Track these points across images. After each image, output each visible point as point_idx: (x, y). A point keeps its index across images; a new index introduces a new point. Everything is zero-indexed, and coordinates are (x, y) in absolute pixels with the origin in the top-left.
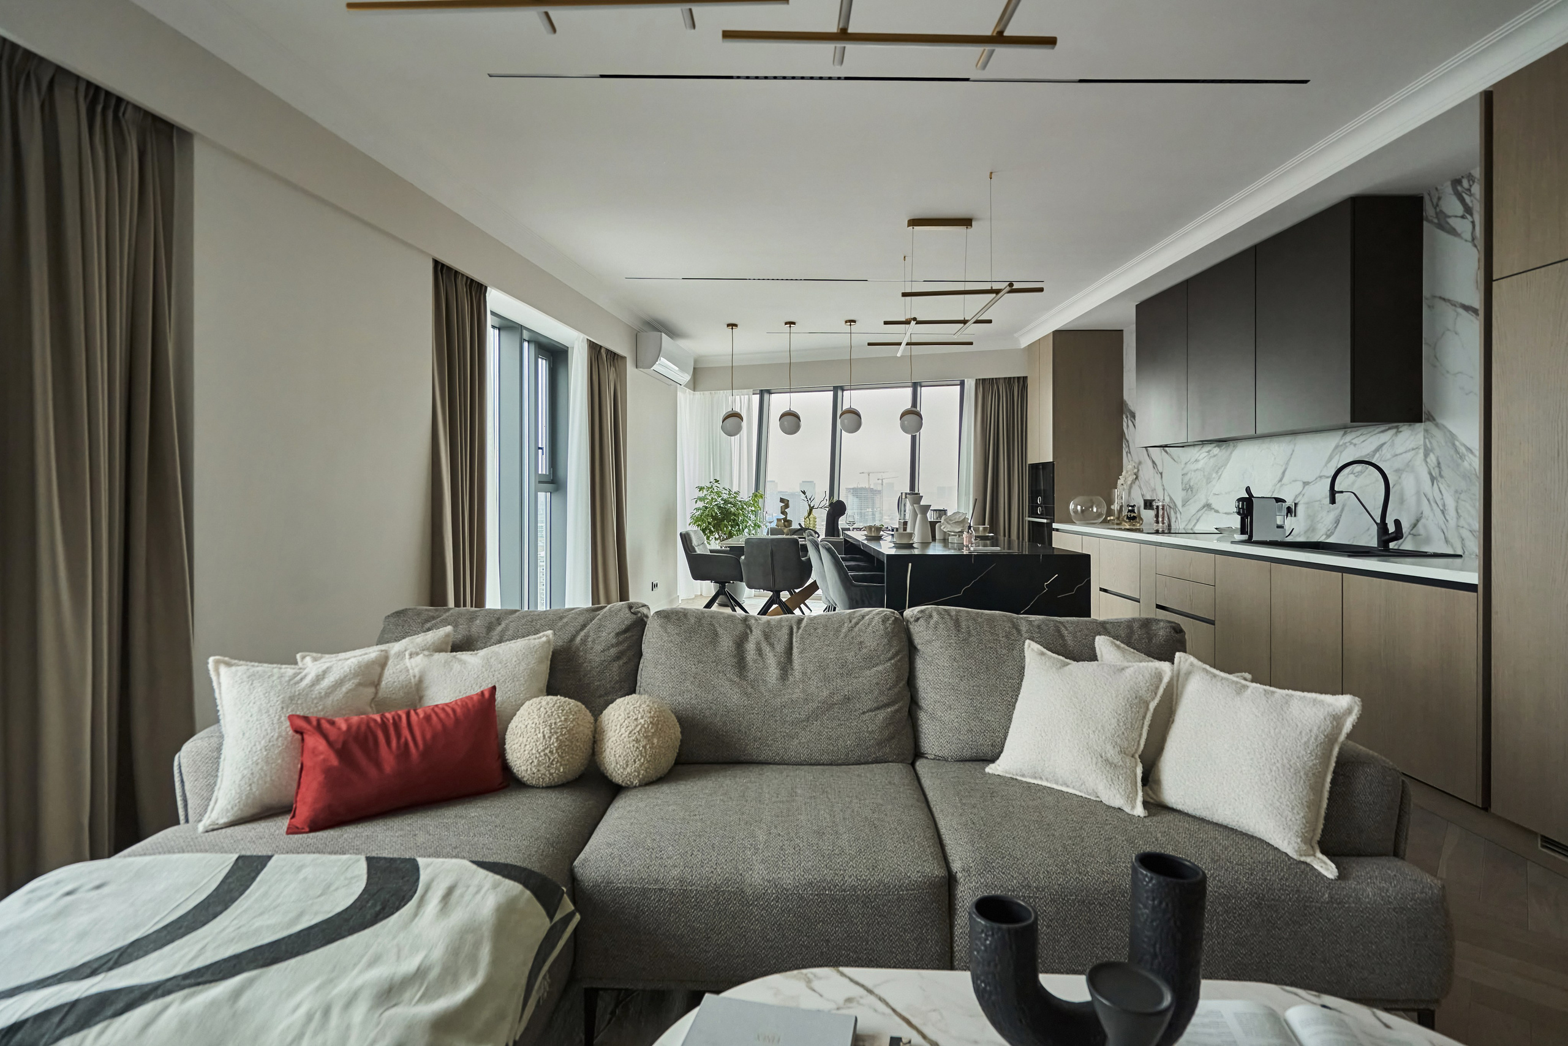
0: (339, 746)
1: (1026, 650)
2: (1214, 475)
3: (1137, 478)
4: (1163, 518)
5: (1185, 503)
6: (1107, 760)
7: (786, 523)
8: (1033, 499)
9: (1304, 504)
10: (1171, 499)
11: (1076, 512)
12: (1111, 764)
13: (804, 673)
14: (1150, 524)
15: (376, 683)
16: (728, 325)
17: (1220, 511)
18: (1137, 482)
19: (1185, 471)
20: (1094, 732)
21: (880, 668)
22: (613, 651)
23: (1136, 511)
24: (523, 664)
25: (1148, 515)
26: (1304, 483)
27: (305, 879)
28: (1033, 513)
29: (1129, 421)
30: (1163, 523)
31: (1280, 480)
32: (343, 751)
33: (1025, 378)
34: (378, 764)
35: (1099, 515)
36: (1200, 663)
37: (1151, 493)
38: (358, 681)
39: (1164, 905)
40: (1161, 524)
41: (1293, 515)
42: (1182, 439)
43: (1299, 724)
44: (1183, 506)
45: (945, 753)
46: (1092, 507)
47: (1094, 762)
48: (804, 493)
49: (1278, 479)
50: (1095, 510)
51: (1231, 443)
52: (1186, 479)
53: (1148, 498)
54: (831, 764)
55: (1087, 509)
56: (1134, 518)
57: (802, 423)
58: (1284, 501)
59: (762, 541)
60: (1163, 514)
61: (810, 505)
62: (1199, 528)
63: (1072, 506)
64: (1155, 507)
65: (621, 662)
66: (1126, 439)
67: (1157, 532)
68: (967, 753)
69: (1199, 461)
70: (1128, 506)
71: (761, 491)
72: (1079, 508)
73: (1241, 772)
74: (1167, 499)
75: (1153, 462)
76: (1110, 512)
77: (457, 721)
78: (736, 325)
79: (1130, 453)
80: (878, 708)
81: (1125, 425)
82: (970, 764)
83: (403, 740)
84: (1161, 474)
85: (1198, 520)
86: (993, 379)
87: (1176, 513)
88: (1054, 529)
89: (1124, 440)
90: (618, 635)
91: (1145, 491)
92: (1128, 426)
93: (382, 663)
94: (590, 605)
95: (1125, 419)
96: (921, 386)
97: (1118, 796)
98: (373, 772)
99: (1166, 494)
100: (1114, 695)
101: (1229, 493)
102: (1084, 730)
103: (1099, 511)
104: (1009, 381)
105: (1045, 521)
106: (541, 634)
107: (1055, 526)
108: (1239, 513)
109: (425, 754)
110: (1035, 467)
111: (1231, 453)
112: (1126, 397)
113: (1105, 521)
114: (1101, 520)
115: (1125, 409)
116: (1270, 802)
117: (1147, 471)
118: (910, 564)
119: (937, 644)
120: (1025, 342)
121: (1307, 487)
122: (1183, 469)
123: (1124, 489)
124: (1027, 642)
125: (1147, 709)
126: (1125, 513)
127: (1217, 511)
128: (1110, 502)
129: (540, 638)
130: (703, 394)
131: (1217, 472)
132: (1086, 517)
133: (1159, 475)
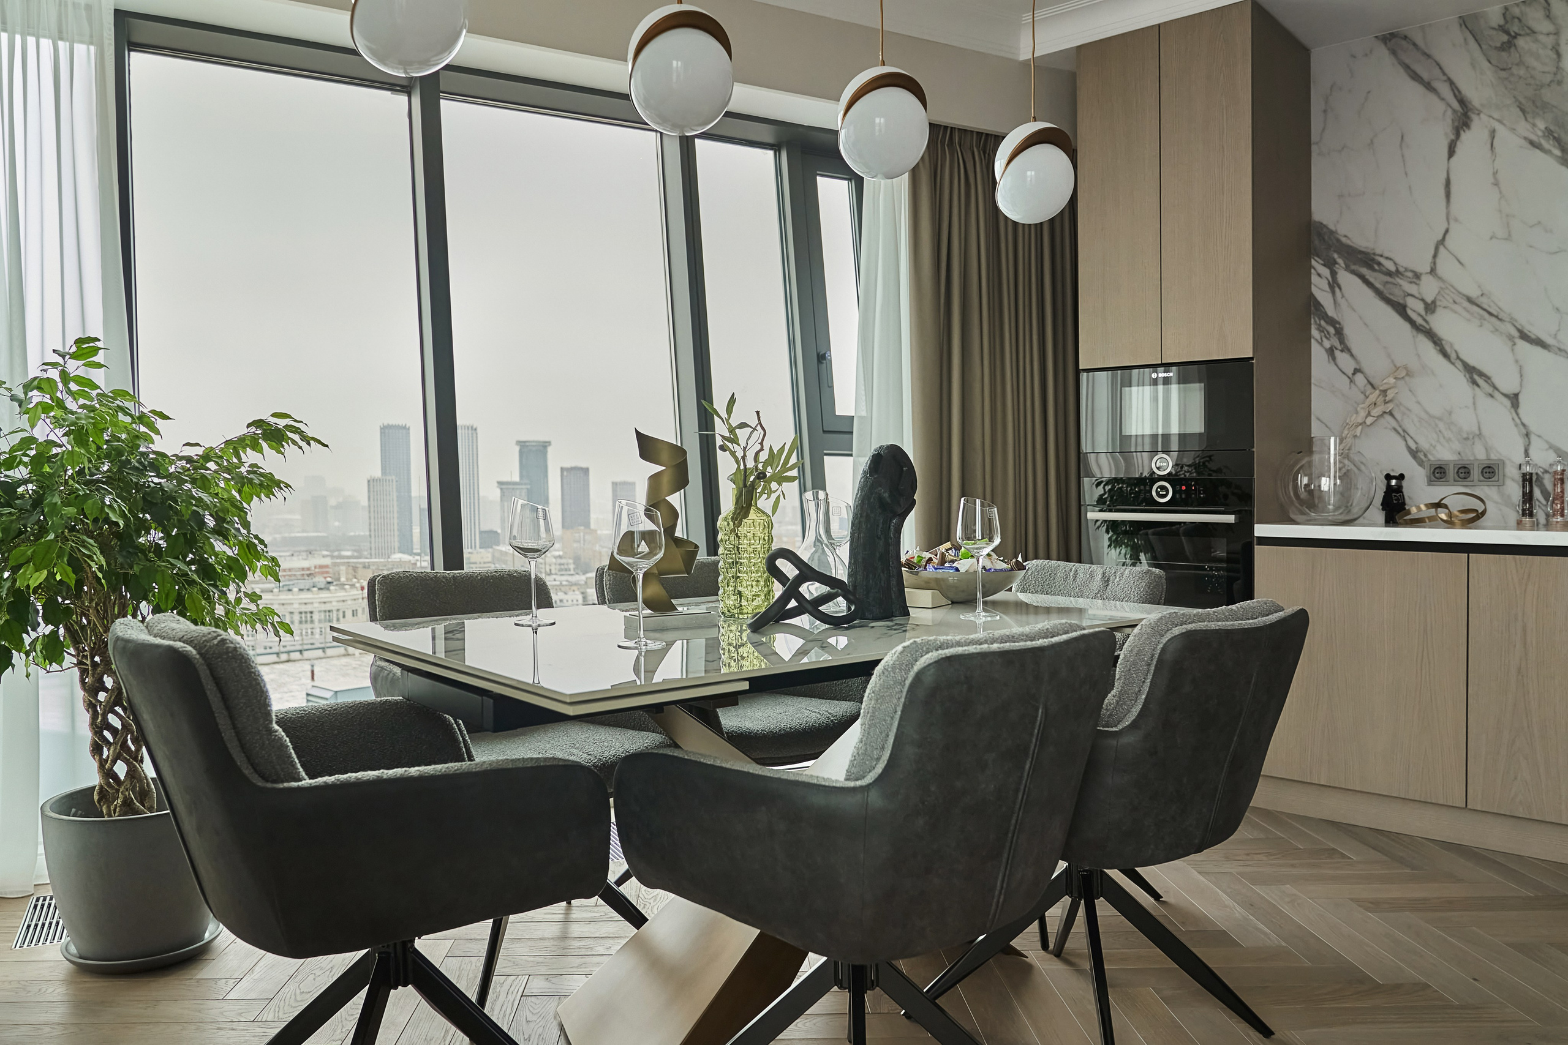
3: (1386, 411)
29: (1343, 274)
37: (1457, 446)
53: (1445, 454)
66: (1325, 316)
70: (1388, 477)
74: (1547, 458)
75: (1471, 369)
79: (1346, 349)
81: (1319, 283)
84: (1514, 400)
88: (1257, 541)
89: (1317, 320)
91: (1425, 441)
92: (1335, 285)
95: (1320, 269)
107: (1259, 529)
112: (1322, 210)
115: (1316, 242)
133: (1508, 403)
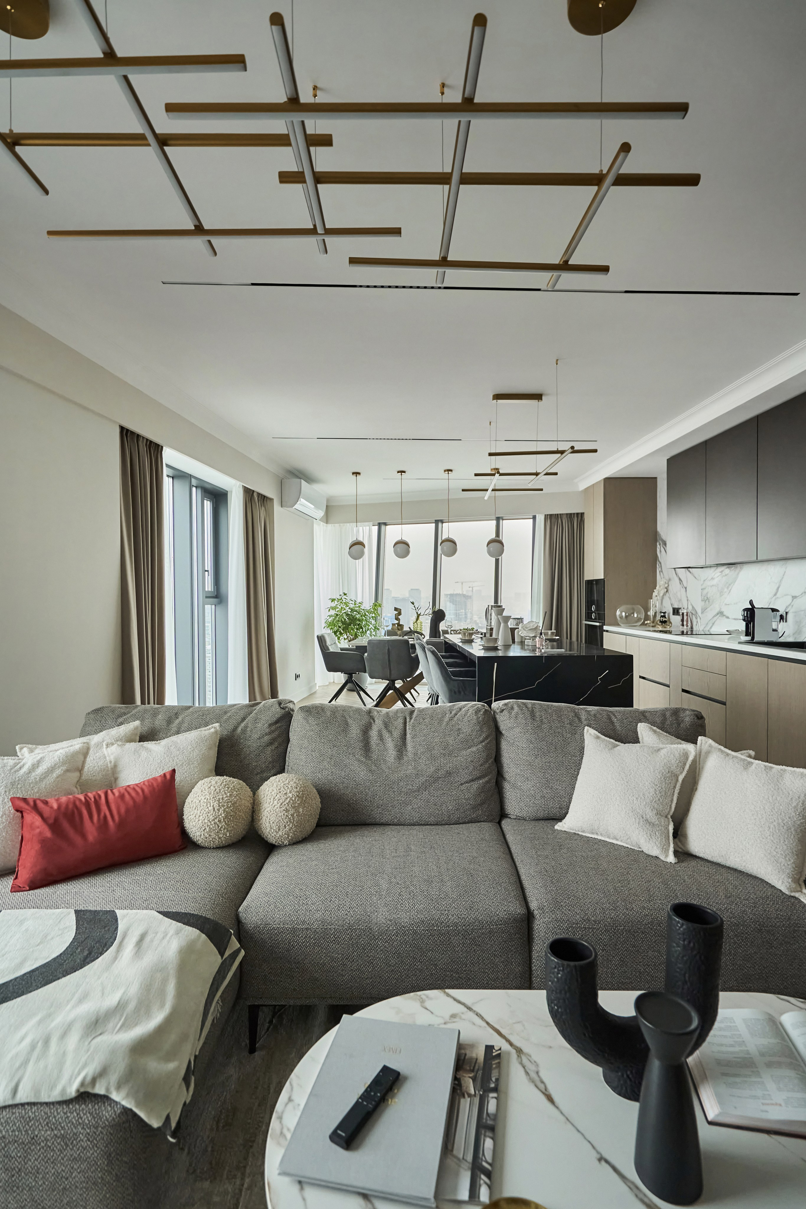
0: (51, 821)
1: (585, 734)
2: (726, 590)
3: (667, 591)
4: (687, 622)
5: (704, 610)
6: (647, 820)
7: (399, 627)
8: (588, 608)
9: (793, 612)
10: (693, 607)
11: (621, 617)
12: (650, 823)
13: (415, 754)
14: (677, 626)
15: (80, 769)
16: (353, 473)
17: (730, 617)
18: (667, 594)
19: (703, 587)
20: (637, 798)
21: (474, 749)
22: (267, 738)
23: (667, 617)
24: (197, 751)
25: (676, 620)
26: (793, 597)
27: (27, 930)
28: (588, 618)
29: (662, 548)
30: (687, 626)
31: (775, 595)
32: (55, 826)
33: (582, 514)
34: (83, 836)
35: (639, 619)
36: (717, 745)
37: (678, 602)
38: (66, 768)
39: (692, 945)
40: (685, 627)
41: (785, 621)
42: (702, 564)
43: (791, 793)
44: (702, 613)
45: (524, 814)
46: (633, 613)
47: (637, 822)
48: (413, 603)
49: (773, 593)
50: (636, 615)
51: (738, 565)
52: (705, 592)
53: (676, 606)
54: (437, 824)
55: (630, 615)
56: (665, 622)
57: (411, 549)
58: (778, 611)
59: (381, 642)
60: (687, 619)
61: (417, 613)
62: (714, 630)
63: (618, 613)
64: (681, 614)
65: (273, 747)
66: (659, 561)
67: (683, 633)
68: (541, 814)
69: (714, 579)
70: (661, 612)
71: (379, 601)
72: (624, 614)
73: (748, 829)
74: (690, 608)
75: (680, 579)
76: (647, 617)
77: (145, 798)
78: (359, 473)
79: (662, 572)
80: (472, 780)
81: (658, 550)
82: (543, 822)
83: (102, 815)
84: (686, 588)
85: (713, 624)
86: (558, 514)
87: (696, 618)
88: (604, 631)
89: (658, 562)
90: (270, 725)
91: (673, 601)
92: (660, 551)
93: (85, 752)
94: (248, 702)
95: (658, 546)
96: (503, 520)
97: (655, 848)
98: (78, 840)
99: (689, 604)
100: (652, 770)
101: (737, 603)
102: (630, 797)
103: (639, 616)
104: (570, 516)
105: (598, 624)
106: (210, 726)
107: (605, 628)
108: (744, 620)
109: (121, 825)
110: (590, 583)
111: (738, 574)
112: (659, 529)
113: (643, 624)
114: (641, 623)
115: (658, 538)
116: (769, 851)
117: (675, 586)
118: (496, 664)
119: (517, 730)
120: (582, 486)
121: (795, 600)
122: (702, 585)
123: (657, 600)
124: (586, 728)
125: (677, 780)
126: (658, 618)
127: (728, 618)
128: (647, 609)
129: (210, 729)
130: (334, 526)
131: (728, 588)
132: (628, 621)
133: (685, 589)
